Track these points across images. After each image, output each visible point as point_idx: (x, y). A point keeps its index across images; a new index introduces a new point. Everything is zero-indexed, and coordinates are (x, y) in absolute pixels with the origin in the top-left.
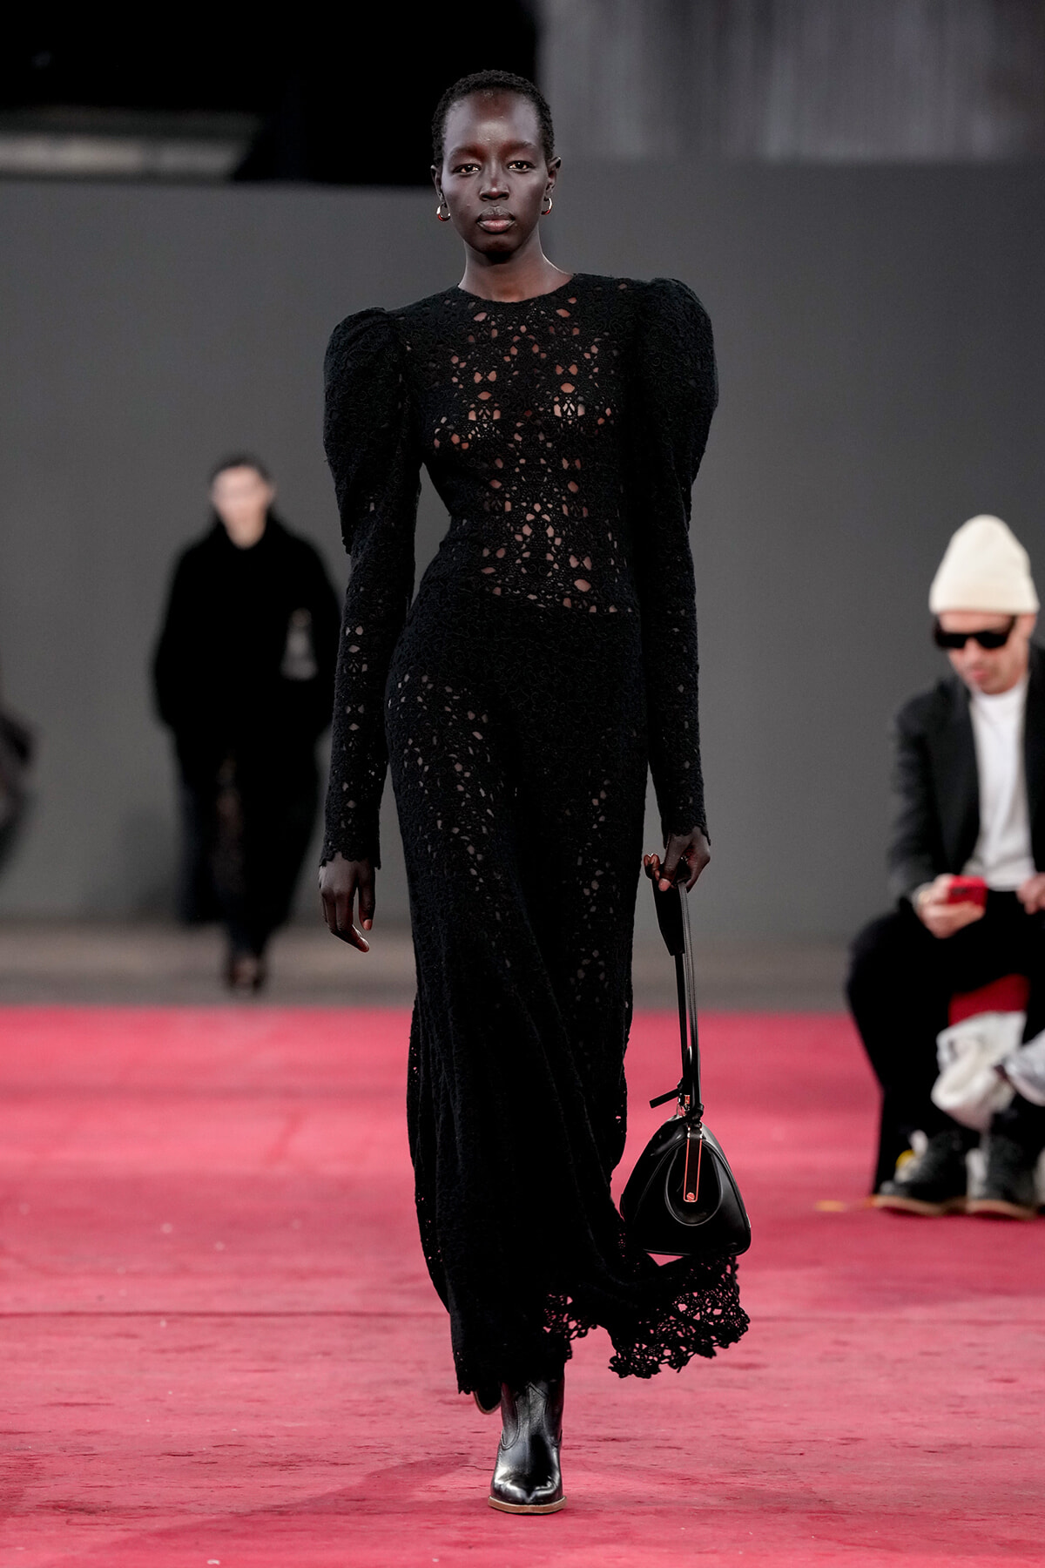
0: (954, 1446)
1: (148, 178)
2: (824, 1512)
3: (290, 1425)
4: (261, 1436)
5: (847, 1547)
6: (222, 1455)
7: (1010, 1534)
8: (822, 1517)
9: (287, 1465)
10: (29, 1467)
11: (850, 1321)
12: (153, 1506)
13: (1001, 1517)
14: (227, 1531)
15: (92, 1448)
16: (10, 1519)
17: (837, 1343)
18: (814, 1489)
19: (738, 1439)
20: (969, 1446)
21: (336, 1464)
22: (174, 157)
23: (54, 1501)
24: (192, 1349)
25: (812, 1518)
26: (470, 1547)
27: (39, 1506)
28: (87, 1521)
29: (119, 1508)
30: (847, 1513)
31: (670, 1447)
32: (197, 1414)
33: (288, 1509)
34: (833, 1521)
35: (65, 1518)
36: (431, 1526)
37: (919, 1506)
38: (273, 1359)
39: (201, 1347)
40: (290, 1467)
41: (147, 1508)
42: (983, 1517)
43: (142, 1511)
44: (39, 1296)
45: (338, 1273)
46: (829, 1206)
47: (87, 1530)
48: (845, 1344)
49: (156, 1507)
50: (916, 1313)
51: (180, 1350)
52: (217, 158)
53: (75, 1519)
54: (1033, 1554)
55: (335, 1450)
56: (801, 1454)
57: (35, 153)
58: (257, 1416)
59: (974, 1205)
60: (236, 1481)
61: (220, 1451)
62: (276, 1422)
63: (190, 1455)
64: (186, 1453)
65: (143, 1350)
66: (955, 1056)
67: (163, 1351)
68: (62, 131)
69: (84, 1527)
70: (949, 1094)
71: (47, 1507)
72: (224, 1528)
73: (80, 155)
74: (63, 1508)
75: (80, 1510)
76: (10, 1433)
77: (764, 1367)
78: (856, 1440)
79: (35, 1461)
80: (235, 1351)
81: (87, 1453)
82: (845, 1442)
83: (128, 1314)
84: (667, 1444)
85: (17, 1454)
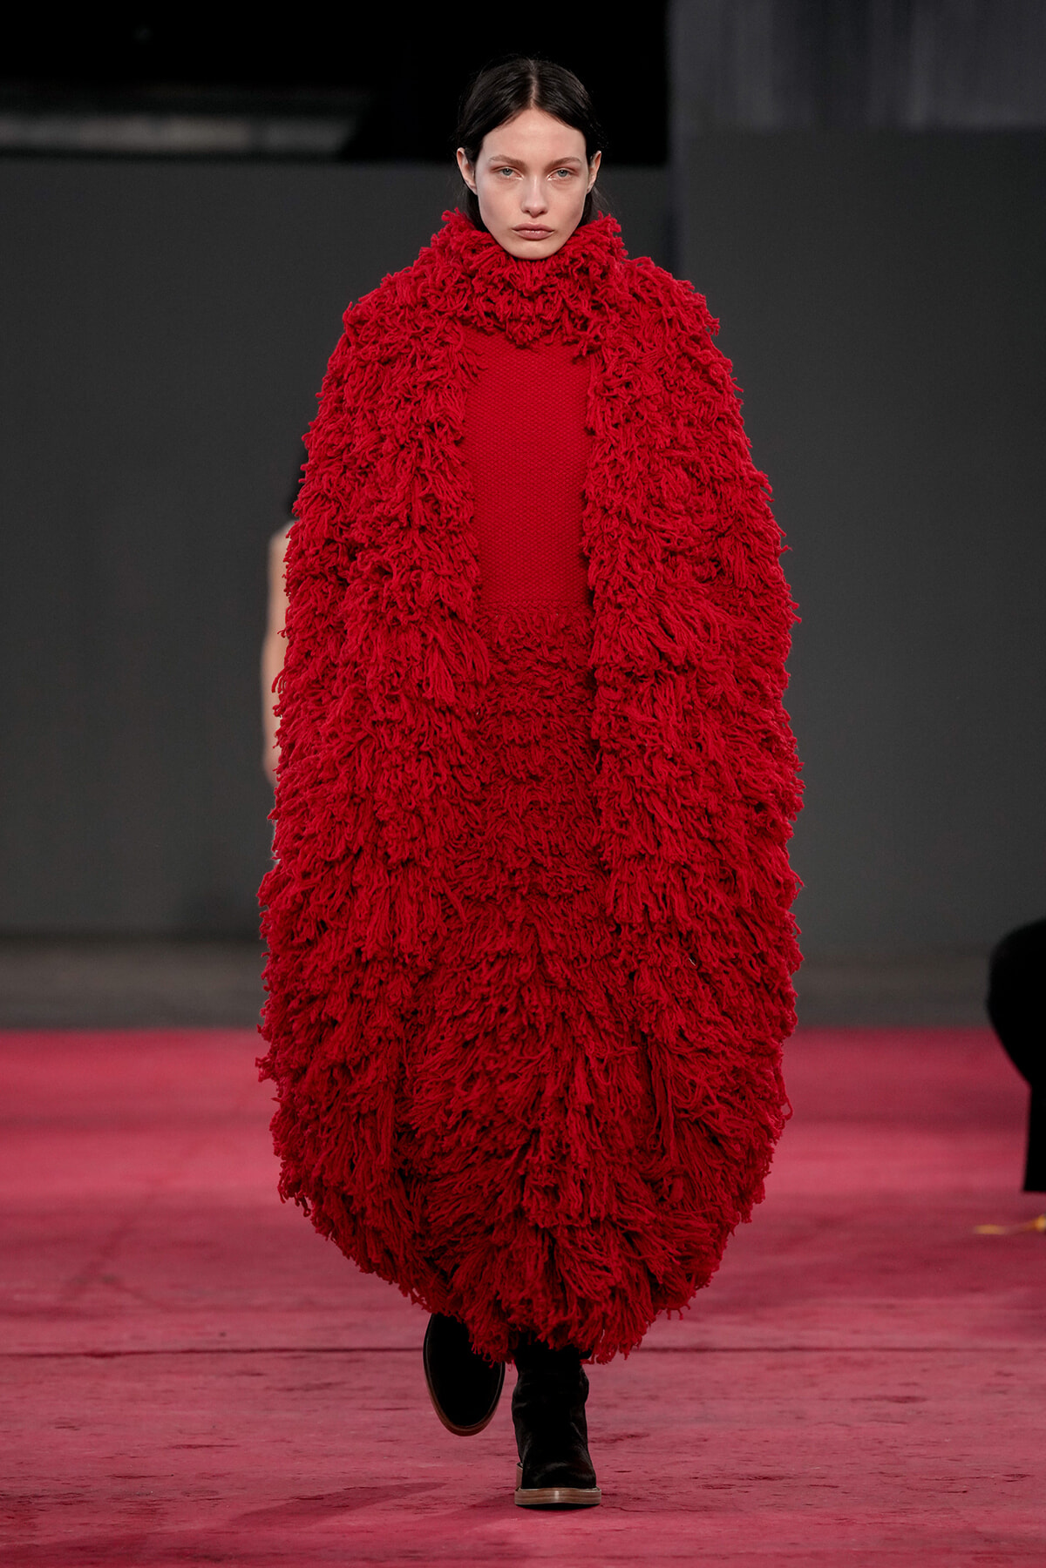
1: (257, 156)
2: (989, 1553)
3: (423, 1466)
4: (393, 1478)
6: (352, 1499)
8: (987, 1558)
9: (423, 1509)
10: (150, 1510)
11: (1013, 1350)
12: (282, 1552)
15: (217, 1493)
17: (999, 1373)
18: (979, 1528)
19: (898, 1476)
21: (474, 1507)
22: (280, 135)
23: (181, 1549)
24: (319, 1387)
25: (977, 1559)
27: (164, 1554)
29: (246, 1555)
30: (1015, 1554)
31: (825, 1486)
32: (326, 1456)
33: (422, 1555)
34: (1000, 1562)
38: (405, 1397)
39: (329, 1385)
40: (427, 1510)
41: (275, 1554)
43: (271, 1558)
44: (158, 1333)
46: (988, 1230)
48: (1008, 1375)
49: (286, 1554)
51: (307, 1388)
52: (326, 135)
55: (473, 1492)
56: (965, 1492)
57: (136, 133)
58: (390, 1456)
60: (369, 1526)
61: (351, 1494)
62: (409, 1463)
65: (268, 1388)
67: (290, 1390)
68: (161, 110)
73: (182, 134)
75: (206, 1557)
76: (131, 1477)
77: (924, 1400)
78: (1022, 1476)
79: (156, 1507)
80: (365, 1389)
81: (212, 1497)
82: (1010, 1478)
83: (253, 1351)
84: (822, 1482)
85: (139, 1499)
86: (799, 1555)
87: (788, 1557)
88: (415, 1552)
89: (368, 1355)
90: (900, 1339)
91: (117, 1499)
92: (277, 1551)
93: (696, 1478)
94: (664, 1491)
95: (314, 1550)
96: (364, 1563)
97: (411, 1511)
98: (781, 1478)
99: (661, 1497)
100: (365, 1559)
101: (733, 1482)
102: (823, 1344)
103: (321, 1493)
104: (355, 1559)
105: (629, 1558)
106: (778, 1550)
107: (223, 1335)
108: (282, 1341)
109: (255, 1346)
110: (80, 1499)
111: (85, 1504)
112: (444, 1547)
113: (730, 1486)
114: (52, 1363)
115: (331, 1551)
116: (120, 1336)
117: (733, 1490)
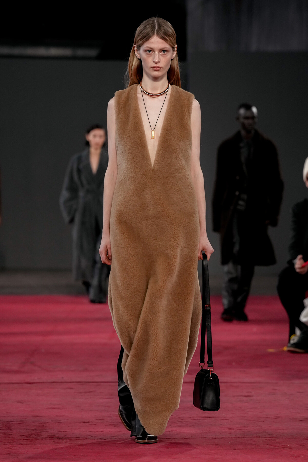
0: (307, 419)
1: (74, 58)
2: (270, 438)
4: (109, 417)
5: (277, 448)
6: (97, 422)
8: (269, 439)
10: (43, 425)
11: (277, 383)
12: (78, 437)
15: (60, 421)
16: (38, 441)
17: (273, 389)
18: (267, 431)
19: (245, 417)
22: (80, 52)
23: (50, 436)
24: (89, 392)
25: (266, 439)
26: (169, 448)
27: (46, 437)
28: (59, 441)
29: (68, 437)
30: (277, 438)
31: (226, 420)
32: (90, 411)
33: (117, 438)
34: (273, 440)
35: (53, 440)
37: (297, 436)
38: (112, 395)
39: (91, 392)
41: (76, 437)
43: (75, 438)
44: (45, 377)
46: (271, 350)
47: (59, 444)
48: (276, 390)
50: (296, 381)
51: (85, 393)
52: (93, 52)
53: (56, 441)
56: (263, 421)
57: (42, 51)
58: (108, 411)
60: (102, 430)
61: (97, 421)
62: (113, 413)
63: (89, 422)
64: (87, 421)
65: (75, 392)
67: (81, 393)
68: (47, 44)
69: (58, 443)
71: (48, 437)
73: (54, 51)
74: (52, 438)
75: (57, 438)
76: (37, 416)
77: (252, 396)
78: (279, 417)
79: (44, 424)
80: (101, 393)
81: (59, 422)
82: (276, 418)
83: (70, 382)
84: (225, 418)
85: (39, 422)
86: (218, 438)
87: (215, 439)
88: (114, 437)
89: (102, 384)
90: (247, 380)
91: (33, 422)
92: (76, 436)
93: (191, 417)
94: (182, 421)
95: (86, 436)
97: (113, 426)
98: (214, 417)
99: (181, 422)
101: (200, 418)
102: (225, 381)
103: (89, 421)
106: (212, 436)
107: (63, 378)
108: (78, 380)
109: (71, 381)
110: (23, 422)
111: (24, 424)
112: (122, 436)
113: (200, 420)
114: (16, 385)
115: (92, 436)
116: (35, 378)
117: (201, 420)
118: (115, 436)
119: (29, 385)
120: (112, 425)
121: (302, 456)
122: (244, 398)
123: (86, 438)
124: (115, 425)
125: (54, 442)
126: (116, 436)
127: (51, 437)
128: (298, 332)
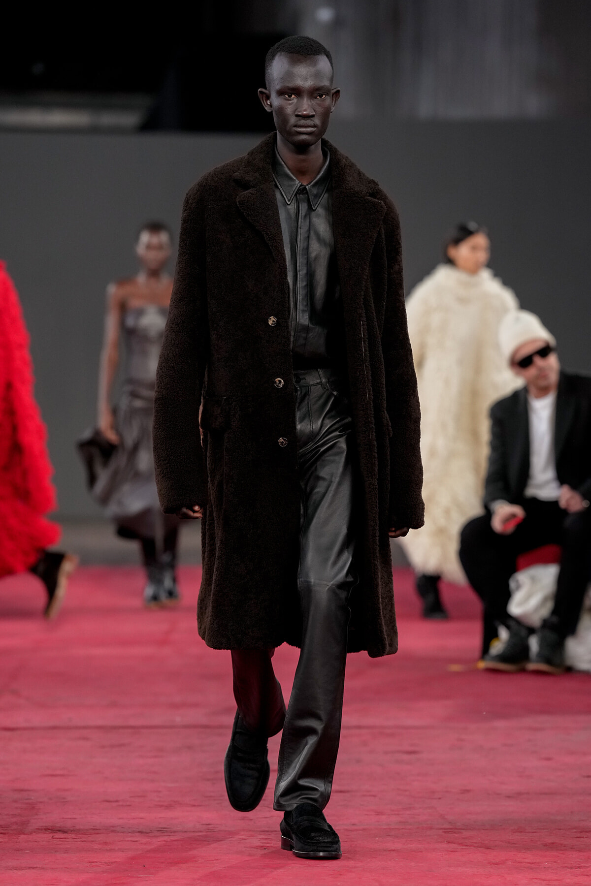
0: (519, 794)
1: (94, 130)
2: (451, 829)
3: (170, 785)
4: (154, 791)
5: (464, 847)
6: (134, 802)
7: (549, 840)
8: (450, 832)
9: (169, 807)
10: (32, 807)
11: (466, 728)
12: (98, 828)
13: (545, 830)
14: (136, 841)
15: (64, 798)
16: (22, 836)
17: (459, 740)
18: (446, 817)
19: (406, 791)
20: (528, 793)
21: (194, 806)
22: (108, 119)
23: (45, 826)
24: (119, 746)
25: (445, 832)
27: (38, 829)
28: (62, 837)
29: (79, 830)
30: (464, 829)
31: (370, 796)
32: (121, 780)
34: (456, 833)
35: (51, 835)
36: (245, 838)
37: (501, 826)
38: (161, 751)
39: (123, 745)
41: (94, 829)
42: (535, 831)
43: (92, 831)
44: (38, 718)
45: (195, 705)
46: (455, 668)
47: (63, 841)
48: (463, 740)
49: (100, 829)
50: (500, 724)
51: (112, 746)
52: (130, 119)
53: (57, 835)
54: (561, 850)
56: (440, 799)
57: (34, 117)
58: (152, 781)
59: (531, 666)
60: (142, 815)
61: (133, 799)
62: (163, 784)
63: (117, 801)
64: (115, 800)
65: (92, 746)
66: (518, 587)
67: (103, 747)
68: (47, 106)
69: (61, 840)
70: (517, 607)
71: (42, 829)
72: (136, 840)
73: (58, 118)
74: (49, 830)
75: (59, 831)
76: (22, 790)
77: (420, 752)
78: (468, 791)
79: (35, 805)
80: (141, 747)
81: (63, 801)
82: (463, 792)
83: (85, 728)
84: (369, 794)
85: (26, 801)
86: (356, 830)
87: (351, 831)
88: (164, 828)
89: (143, 730)
90: (409, 722)
91: (15, 801)
95: (113, 827)
96: (138, 834)
98: (348, 792)
100: (139, 832)
102: (370, 725)
103: (118, 799)
104: (134, 832)
105: (272, 832)
106: (346, 828)
107: (70, 719)
108: (100, 722)
109: (86, 725)
112: (179, 826)
115: (122, 828)
116: (19, 719)
118: (166, 826)
119: (8, 734)
120: (161, 806)
121: (510, 863)
122: (406, 757)
123: (113, 831)
124: (166, 807)
125: (53, 837)
126: (168, 827)
127: (47, 829)
128: (504, 634)
